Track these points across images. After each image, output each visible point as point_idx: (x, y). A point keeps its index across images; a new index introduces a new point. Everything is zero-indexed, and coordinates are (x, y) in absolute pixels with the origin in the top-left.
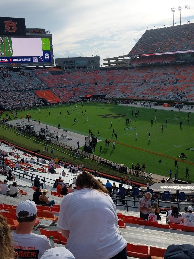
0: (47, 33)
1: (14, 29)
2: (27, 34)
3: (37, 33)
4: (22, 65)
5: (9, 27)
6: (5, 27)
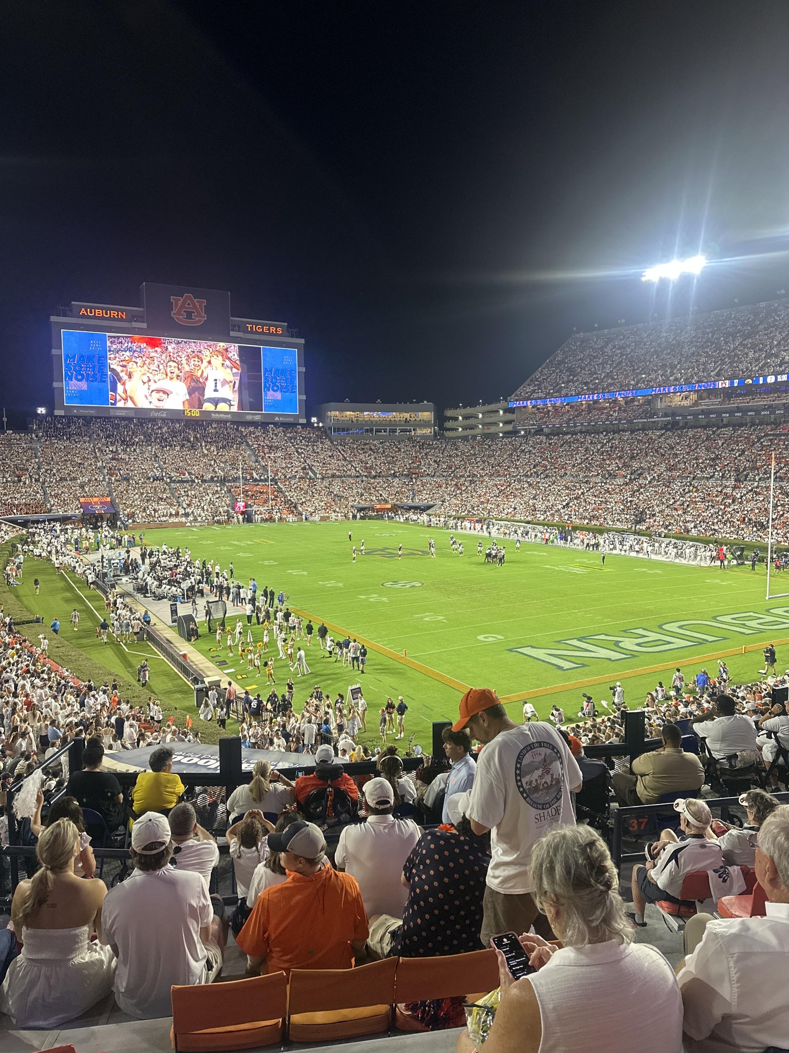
1: (198, 319)
3: (263, 333)
4: (213, 415)
5: (182, 313)
6: (174, 312)
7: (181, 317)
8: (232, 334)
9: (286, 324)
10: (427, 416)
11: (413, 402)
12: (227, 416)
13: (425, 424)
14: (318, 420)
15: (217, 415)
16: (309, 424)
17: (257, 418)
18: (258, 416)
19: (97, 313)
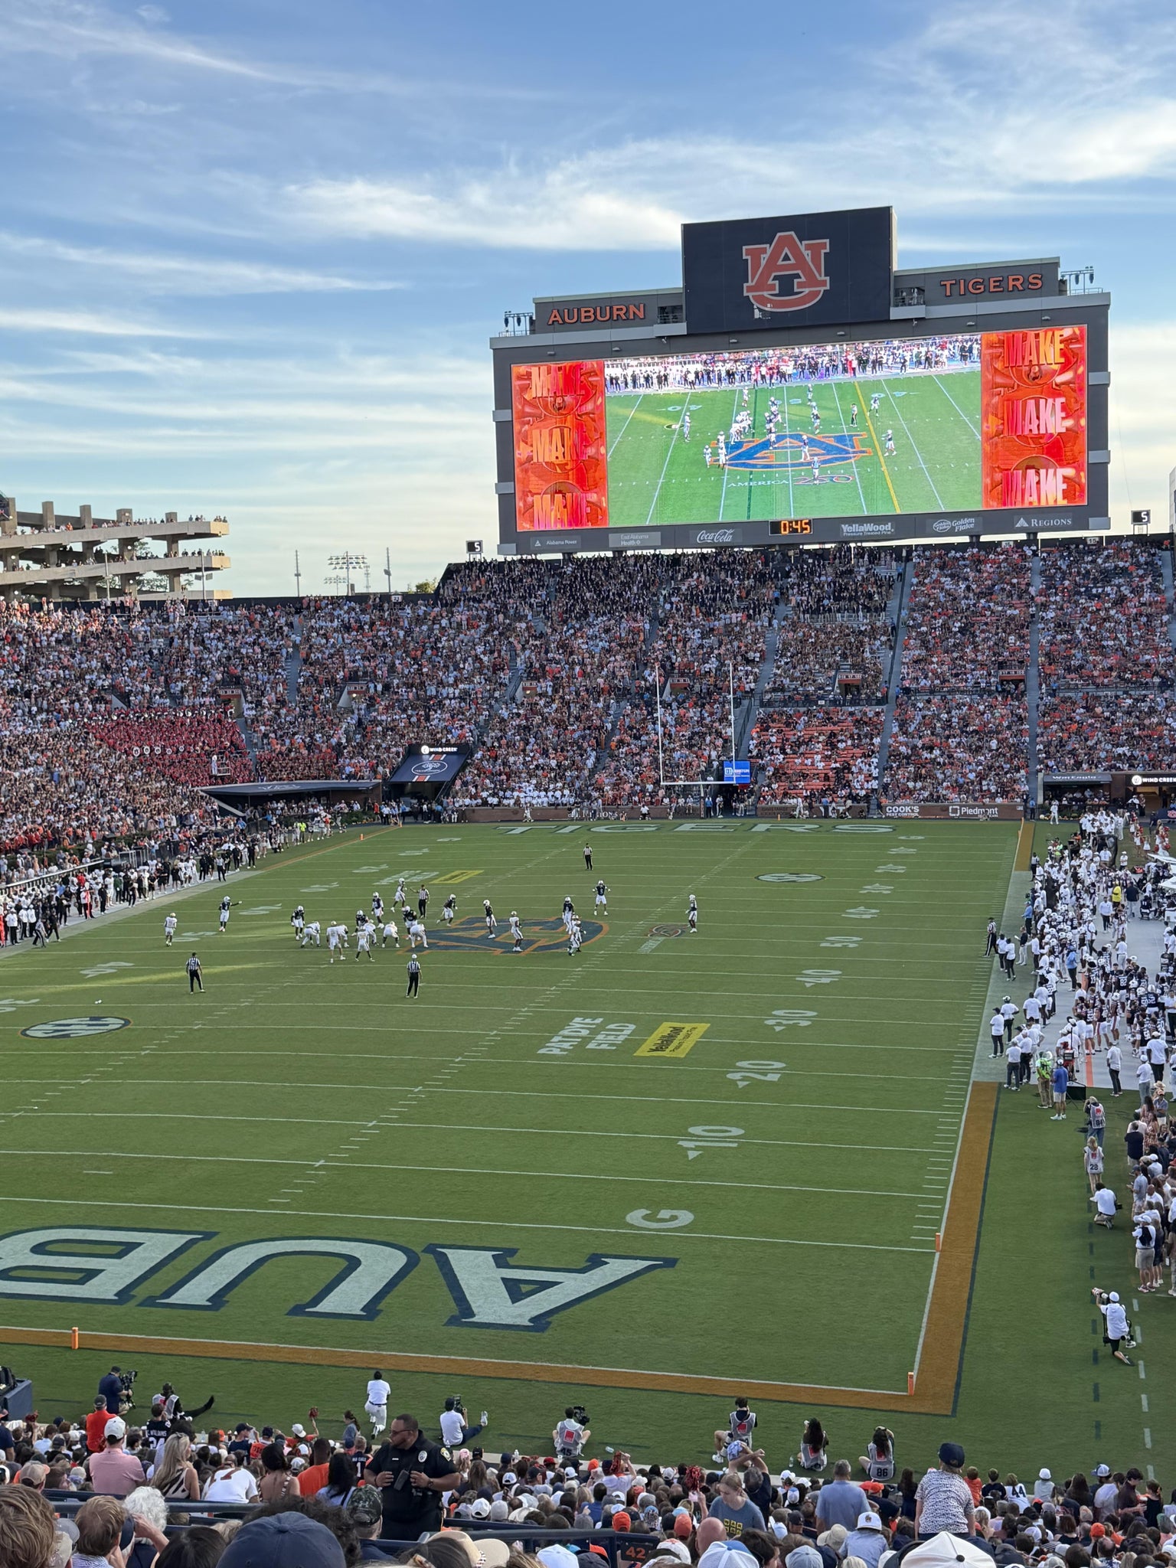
0: (1073, 289)
1: (807, 290)
2: (896, 313)
4: (845, 528)
5: (770, 282)
6: (750, 283)
7: (766, 294)
12: (882, 528)
15: (855, 527)
18: (966, 520)
19: (583, 315)
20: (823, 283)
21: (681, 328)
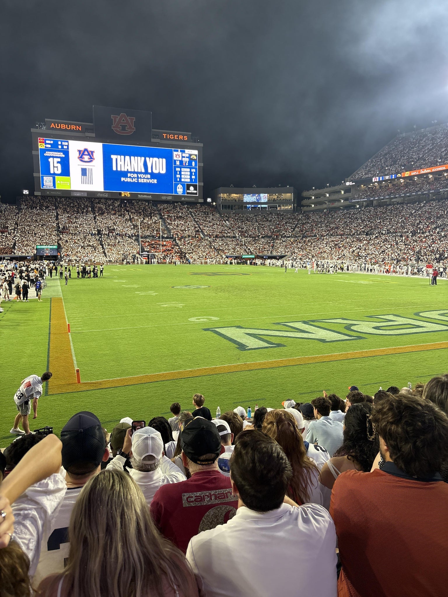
1: (129, 130)
3: (174, 140)
4: (139, 196)
5: (119, 126)
6: (113, 126)
7: (118, 129)
8: (153, 140)
9: (191, 133)
10: (289, 196)
11: (279, 187)
12: (149, 197)
13: (286, 202)
14: (212, 200)
15: (142, 196)
16: (205, 202)
17: (169, 198)
18: (170, 197)
19: (62, 126)
20: (134, 129)
21: (93, 135)
